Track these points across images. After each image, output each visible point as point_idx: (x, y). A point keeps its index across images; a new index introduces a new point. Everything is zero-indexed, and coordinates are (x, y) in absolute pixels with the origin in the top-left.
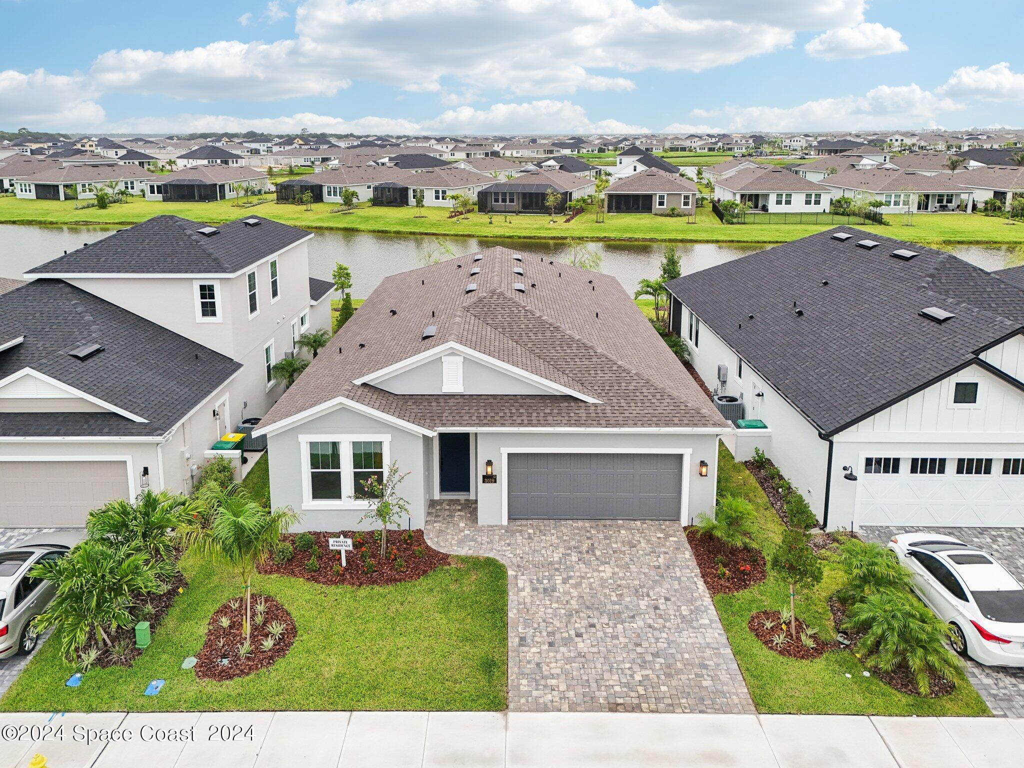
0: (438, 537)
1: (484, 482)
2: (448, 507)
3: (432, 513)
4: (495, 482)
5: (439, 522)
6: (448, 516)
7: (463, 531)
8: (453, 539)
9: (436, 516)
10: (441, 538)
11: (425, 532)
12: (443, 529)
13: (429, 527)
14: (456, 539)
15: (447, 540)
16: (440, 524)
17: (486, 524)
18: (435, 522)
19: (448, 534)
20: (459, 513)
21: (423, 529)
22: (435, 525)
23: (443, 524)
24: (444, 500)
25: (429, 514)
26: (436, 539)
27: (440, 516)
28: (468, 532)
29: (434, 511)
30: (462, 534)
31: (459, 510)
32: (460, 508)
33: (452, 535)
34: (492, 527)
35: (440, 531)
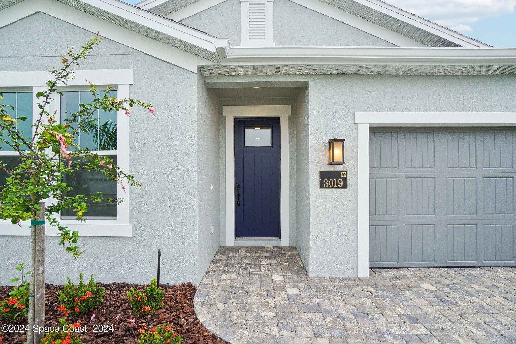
0: (226, 300)
1: (322, 185)
2: (248, 254)
3: (220, 261)
4: (345, 186)
5: (233, 272)
6: (247, 265)
7: (283, 288)
8: (263, 305)
9: (227, 265)
10: (233, 304)
11: (199, 289)
12: (240, 285)
13: (209, 281)
14: (271, 305)
15: (248, 309)
16: (234, 277)
17: (326, 275)
18: (224, 273)
19: (250, 293)
20: (268, 261)
21: (195, 283)
22: (223, 277)
23: (239, 275)
24: (241, 248)
25: (214, 261)
26: (221, 306)
27: (233, 265)
28: (295, 291)
29: (224, 258)
30: (284, 294)
31: (266, 258)
32: (267, 255)
33: (261, 296)
34: (342, 280)
35: (233, 288)
